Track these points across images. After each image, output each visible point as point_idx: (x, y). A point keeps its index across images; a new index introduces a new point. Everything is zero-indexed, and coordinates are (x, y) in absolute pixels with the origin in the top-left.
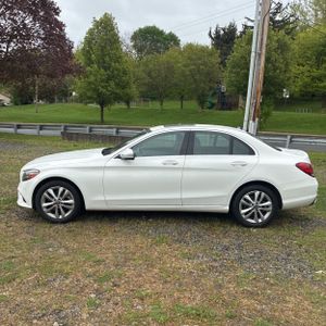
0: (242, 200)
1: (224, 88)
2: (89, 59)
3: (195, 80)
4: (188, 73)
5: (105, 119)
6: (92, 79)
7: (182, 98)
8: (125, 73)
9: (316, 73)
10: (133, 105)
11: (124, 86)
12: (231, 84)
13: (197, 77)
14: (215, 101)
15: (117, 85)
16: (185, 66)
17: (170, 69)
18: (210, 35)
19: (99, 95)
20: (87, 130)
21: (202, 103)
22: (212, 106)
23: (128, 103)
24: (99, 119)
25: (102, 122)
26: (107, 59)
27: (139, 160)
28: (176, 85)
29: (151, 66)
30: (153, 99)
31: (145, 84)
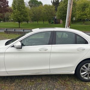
0: (82, 68)
1: (56, 17)
2: (15, 8)
3: (48, 15)
4: (45, 13)
5: (20, 27)
6: (16, 14)
7: (44, 21)
8: (26, 12)
9: (82, 13)
10: (29, 23)
11: (26, 16)
12: (59, 16)
13: (48, 14)
14: (53, 21)
15: (24, 16)
16: (44, 10)
17: (40, 11)
18: (52, 2)
19: (18, 19)
20: (13, 30)
21: (50, 22)
22: (52, 23)
23: (27, 22)
24: (18, 27)
25: (19, 28)
26: (20, 8)
27: (25, 48)
28: (42, 16)
29: (34, 11)
30: (35, 21)
31: (32, 16)
